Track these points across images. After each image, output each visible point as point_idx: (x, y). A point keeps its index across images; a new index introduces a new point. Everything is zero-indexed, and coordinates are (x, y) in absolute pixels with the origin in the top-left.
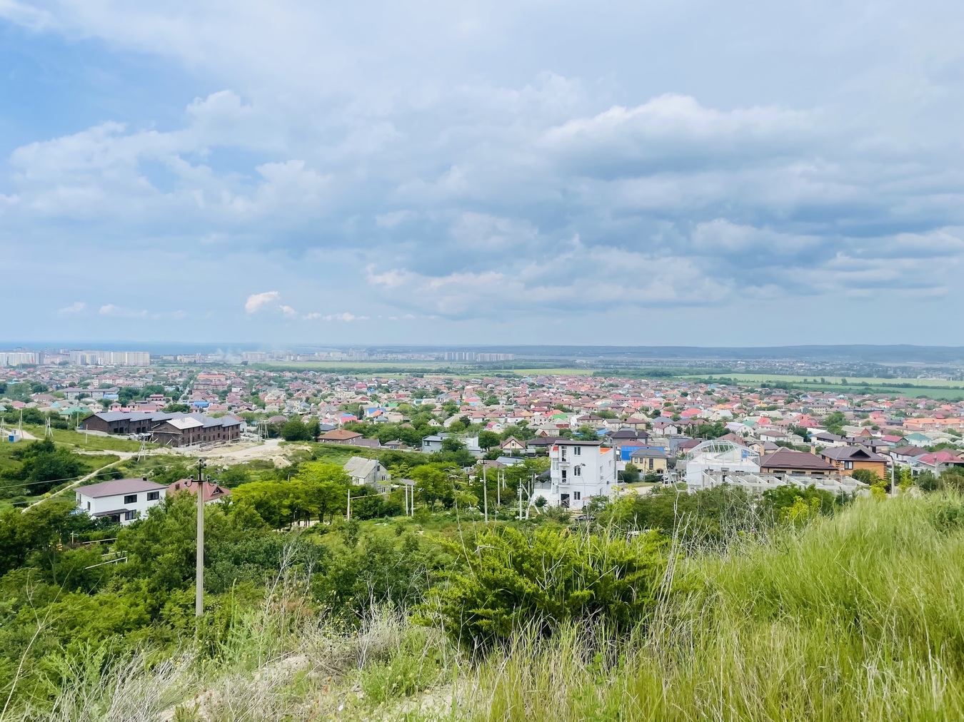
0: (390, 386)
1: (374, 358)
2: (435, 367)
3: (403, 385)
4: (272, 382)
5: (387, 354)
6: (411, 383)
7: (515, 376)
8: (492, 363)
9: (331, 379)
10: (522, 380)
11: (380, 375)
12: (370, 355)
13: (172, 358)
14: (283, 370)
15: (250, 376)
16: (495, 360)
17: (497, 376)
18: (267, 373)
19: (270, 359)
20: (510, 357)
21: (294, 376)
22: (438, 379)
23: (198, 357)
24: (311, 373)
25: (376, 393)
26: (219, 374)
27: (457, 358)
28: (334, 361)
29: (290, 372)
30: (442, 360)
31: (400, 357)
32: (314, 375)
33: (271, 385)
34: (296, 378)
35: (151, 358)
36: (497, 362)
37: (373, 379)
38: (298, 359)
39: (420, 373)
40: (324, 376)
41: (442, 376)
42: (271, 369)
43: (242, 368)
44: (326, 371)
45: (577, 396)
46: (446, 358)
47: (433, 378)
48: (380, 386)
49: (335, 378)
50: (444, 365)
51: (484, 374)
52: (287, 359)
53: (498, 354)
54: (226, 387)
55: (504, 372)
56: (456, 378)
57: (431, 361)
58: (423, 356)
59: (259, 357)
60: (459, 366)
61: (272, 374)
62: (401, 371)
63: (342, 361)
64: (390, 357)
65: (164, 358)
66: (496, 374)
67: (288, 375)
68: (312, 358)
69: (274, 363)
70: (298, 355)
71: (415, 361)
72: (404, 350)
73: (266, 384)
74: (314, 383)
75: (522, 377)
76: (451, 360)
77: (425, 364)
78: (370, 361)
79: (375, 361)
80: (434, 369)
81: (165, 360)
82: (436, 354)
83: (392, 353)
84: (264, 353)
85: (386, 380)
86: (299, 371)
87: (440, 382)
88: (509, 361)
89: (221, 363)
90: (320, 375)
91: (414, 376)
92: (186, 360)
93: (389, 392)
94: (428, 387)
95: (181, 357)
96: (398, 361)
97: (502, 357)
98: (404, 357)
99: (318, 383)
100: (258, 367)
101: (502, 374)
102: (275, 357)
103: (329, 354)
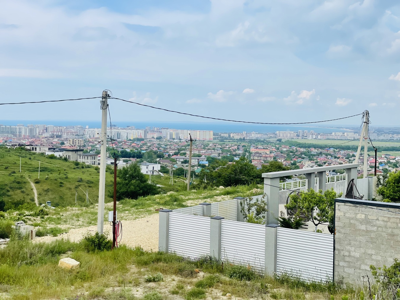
1: (381, 137)
4: (303, 156)
5: (393, 134)
9: (348, 155)
11: (388, 153)
12: (378, 135)
13: (226, 135)
14: (309, 146)
15: (287, 151)
18: (298, 149)
19: (297, 137)
21: (319, 152)
23: (244, 135)
24: (332, 149)
25: (387, 167)
26: (264, 149)
28: (348, 140)
29: (315, 148)
32: (335, 151)
33: (303, 158)
34: (321, 153)
35: (214, 135)
37: (383, 156)
38: (319, 138)
40: (342, 152)
43: (278, 144)
44: (343, 148)
48: (389, 162)
49: (351, 154)
52: (310, 138)
54: (272, 158)
59: (289, 135)
61: (302, 150)
63: (354, 140)
65: (222, 135)
67: (314, 151)
68: (331, 137)
69: (300, 141)
70: (319, 134)
73: (300, 157)
74: (335, 157)
78: (379, 140)
79: (382, 141)
81: (223, 137)
84: (292, 132)
85: (393, 157)
86: (321, 147)
89: (262, 140)
90: (339, 151)
92: (237, 137)
93: (397, 167)
99: (338, 158)
100: (291, 144)
102: (301, 135)
103: (344, 134)
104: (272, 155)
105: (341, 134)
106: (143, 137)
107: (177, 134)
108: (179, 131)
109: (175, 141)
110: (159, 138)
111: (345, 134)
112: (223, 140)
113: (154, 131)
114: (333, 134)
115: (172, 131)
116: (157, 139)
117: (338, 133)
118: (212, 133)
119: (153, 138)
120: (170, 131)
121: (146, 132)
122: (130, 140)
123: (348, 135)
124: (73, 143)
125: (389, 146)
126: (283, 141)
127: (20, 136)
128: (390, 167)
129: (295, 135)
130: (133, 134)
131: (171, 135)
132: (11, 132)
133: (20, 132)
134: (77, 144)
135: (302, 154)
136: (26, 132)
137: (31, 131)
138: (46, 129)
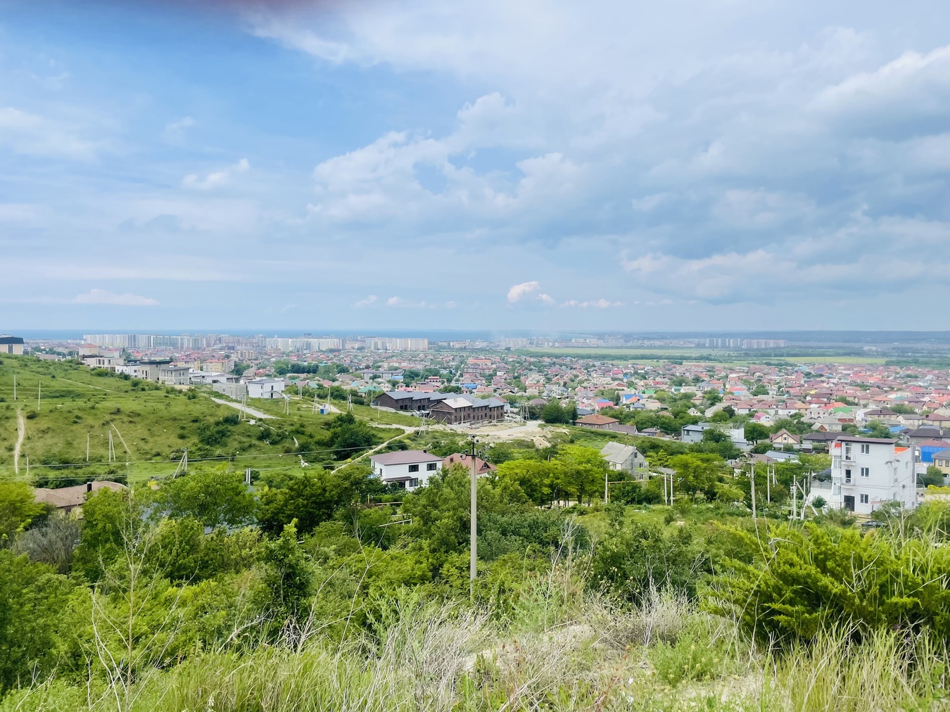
0: (647, 373)
1: (630, 344)
2: (695, 354)
3: (661, 372)
4: (532, 367)
5: (643, 340)
6: (669, 370)
7: (787, 364)
8: (759, 350)
9: (588, 365)
10: (796, 369)
11: (637, 362)
12: (626, 341)
13: (445, 344)
14: (542, 356)
15: (513, 361)
16: (763, 346)
17: (766, 364)
18: (528, 358)
20: (782, 343)
21: (552, 362)
22: (698, 366)
24: (569, 358)
25: (633, 379)
26: (486, 359)
27: (720, 345)
28: (590, 347)
29: (549, 357)
31: (657, 343)
32: (571, 361)
33: (531, 370)
34: (554, 363)
35: (429, 343)
36: (766, 349)
37: (630, 366)
38: (556, 345)
39: (679, 360)
40: (581, 362)
41: (703, 364)
42: (532, 355)
44: (582, 357)
45: (864, 387)
46: (707, 345)
47: (693, 365)
48: (636, 373)
49: (591, 364)
50: (705, 352)
51: (751, 362)
52: (546, 346)
53: (768, 341)
54: (491, 371)
55: (774, 360)
56: (718, 365)
57: (691, 348)
58: (682, 343)
60: (721, 353)
61: (532, 360)
62: (658, 358)
63: (597, 347)
64: (647, 343)
65: (440, 344)
66: (764, 362)
67: (547, 360)
68: (570, 344)
69: (533, 349)
70: (556, 341)
71: (672, 348)
72: (662, 336)
73: (527, 369)
74: (571, 368)
75: (796, 365)
76: (713, 347)
77: (685, 351)
78: (627, 348)
79: (631, 348)
80: (694, 356)
81: (440, 346)
82: (696, 340)
83: (649, 339)
84: (525, 339)
85: (642, 367)
86: (557, 357)
87: (700, 370)
88: (780, 348)
89: (488, 349)
90: (577, 361)
91: (672, 363)
92: (457, 346)
93: (646, 379)
94: (687, 374)
96: (655, 348)
97: (772, 344)
98: (662, 344)
99: (575, 369)
100: (520, 352)
101: (772, 362)
102: (535, 343)
103: (585, 340)
104: (494, 366)
105: (582, 340)
107: (383, 344)
108: (387, 339)
109: (380, 351)
110: (360, 349)
111: (588, 341)
113: (357, 340)
114: (573, 340)
116: (358, 349)
117: (578, 340)
118: (426, 342)
119: (353, 348)
120: (373, 341)
121: (344, 342)
123: (590, 342)
125: (639, 354)
126: (512, 349)
127: (182, 348)
128: (636, 379)
129: (528, 342)
131: (376, 344)
132: (171, 344)
133: (182, 344)
135: (530, 364)
136: (189, 344)
137: (196, 341)
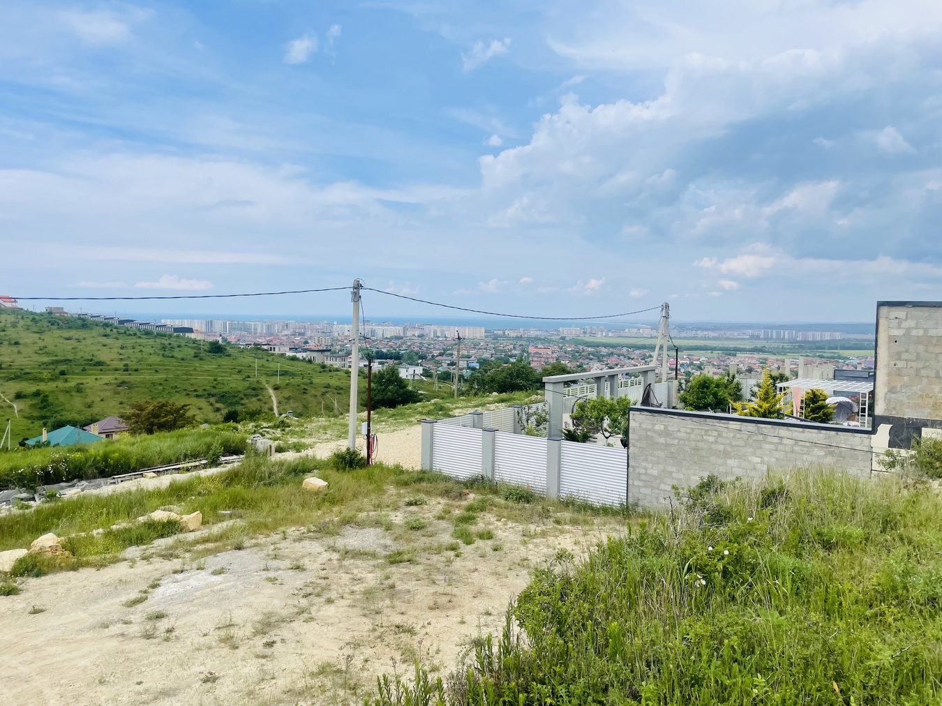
0: (702, 364)
1: (683, 334)
2: (749, 345)
3: (715, 363)
4: (591, 356)
5: (697, 331)
6: (723, 361)
7: (840, 357)
8: (814, 342)
9: (644, 355)
11: (691, 352)
12: (679, 332)
13: (500, 333)
14: (599, 345)
15: (572, 350)
16: (818, 339)
17: (819, 356)
18: (585, 348)
19: (584, 335)
20: (838, 336)
21: (610, 352)
22: (752, 358)
23: (521, 332)
24: (625, 349)
25: (689, 370)
26: (545, 348)
27: (774, 337)
28: (644, 337)
29: (605, 347)
30: (758, 338)
31: (711, 334)
32: (628, 351)
33: (591, 359)
34: (612, 353)
35: (485, 332)
36: (822, 341)
37: (685, 357)
38: (610, 335)
39: (733, 352)
40: (637, 352)
41: (756, 356)
42: (588, 344)
43: (561, 343)
44: (638, 347)
46: (762, 336)
47: (747, 357)
48: (692, 364)
49: (648, 354)
50: (759, 344)
51: (805, 354)
52: (600, 335)
53: (824, 333)
54: (554, 360)
55: (828, 353)
56: (771, 357)
57: (744, 339)
58: (736, 333)
59: (574, 332)
60: (776, 345)
61: (590, 349)
62: (713, 349)
63: (651, 338)
64: (700, 334)
65: (495, 332)
66: (818, 354)
67: (604, 351)
68: (624, 334)
69: (588, 339)
70: (610, 331)
71: (727, 339)
72: (715, 328)
73: (587, 358)
74: (629, 358)
77: (739, 342)
78: (680, 338)
79: (684, 338)
80: (748, 347)
81: (496, 334)
82: (750, 332)
83: (703, 330)
85: (697, 358)
86: (613, 346)
87: (754, 361)
88: (835, 340)
89: (543, 338)
91: (726, 354)
92: (513, 334)
93: (701, 369)
94: (741, 366)
95: (509, 332)
96: (709, 339)
97: (827, 336)
98: (716, 335)
99: (632, 359)
100: (577, 342)
101: (825, 355)
102: (588, 332)
103: (639, 330)
104: (555, 355)
105: (635, 330)
106: (402, 335)
107: (442, 332)
108: (445, 328)
109: (440, 339)
110: (421, 336)
111: (641, 330)
112: (496, 338)
113: (415, 328)
114: (627, 330)
115: (436, 328)
116: (418, 336)
117: (631, 330)
118: (483, 330)
119: (414, 335)
120: (433, 328)
121: (405, 329)
122: (387, 338)
123: (643, 332)
124: (319, 342)
125: (693, 345)
126: (567, 339)
127: (256, 333)
128: (693, 369)
129: (582, 331)
130: (391, 331)
131: (435, 332)
132: (245, 329)
133: (256, 329)
134: (323, 343)
135: (589, 354)
136: (262, 329)
137: (269, 327)
138: (287, 326)
